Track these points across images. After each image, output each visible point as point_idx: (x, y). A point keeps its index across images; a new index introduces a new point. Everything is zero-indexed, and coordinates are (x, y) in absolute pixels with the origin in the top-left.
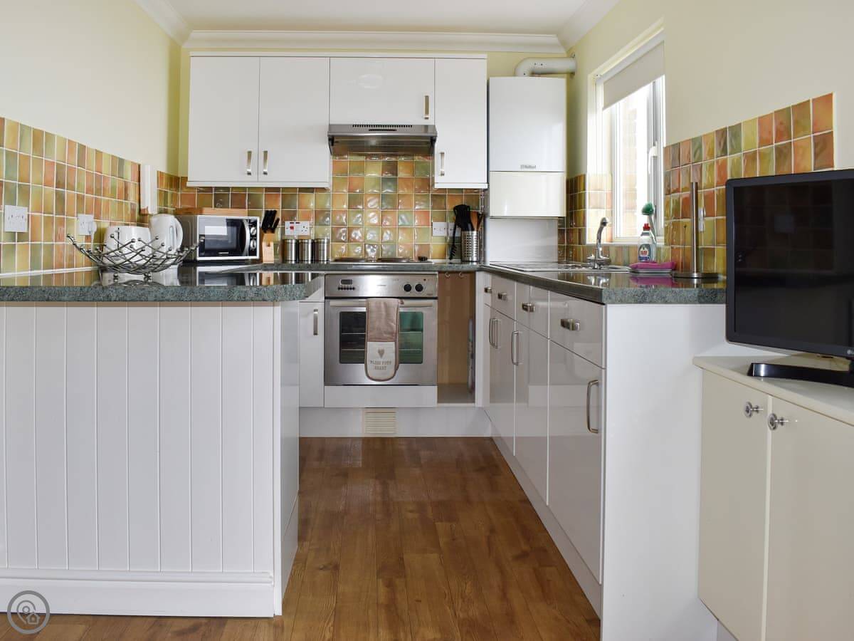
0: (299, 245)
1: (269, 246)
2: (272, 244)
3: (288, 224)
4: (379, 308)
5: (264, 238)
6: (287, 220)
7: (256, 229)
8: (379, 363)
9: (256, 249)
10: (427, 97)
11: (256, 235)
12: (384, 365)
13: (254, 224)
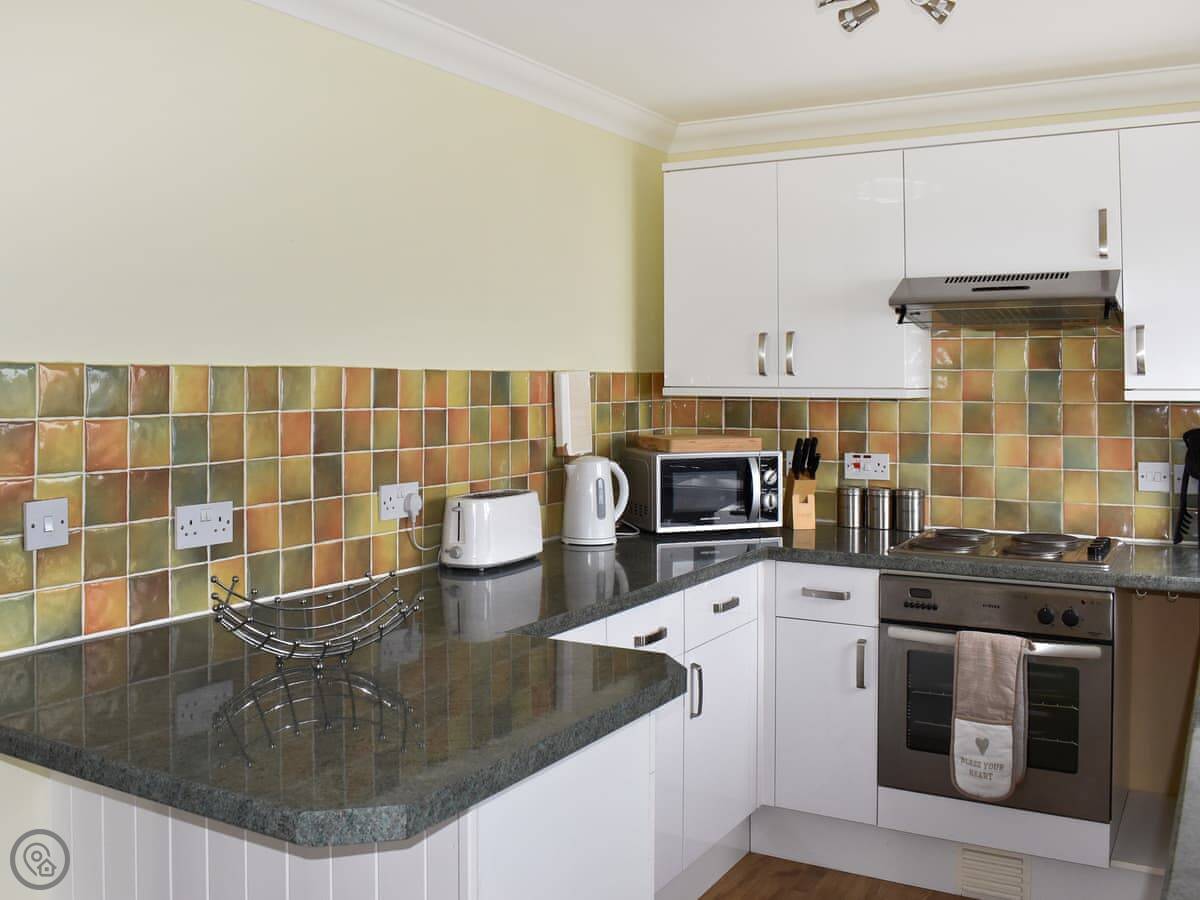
0: (868, 499)
1: (806, 501)
2: (811, 498)
3: (849, 458)
4: (980, 652)
5: (795, 489)
6: (848, 452)
7: (777, 471)
8: (977, 764)
9: (776, 509)
10: (1102, 213)
11: (776, 485)
12: (988, 771)
13: (771, 464)
